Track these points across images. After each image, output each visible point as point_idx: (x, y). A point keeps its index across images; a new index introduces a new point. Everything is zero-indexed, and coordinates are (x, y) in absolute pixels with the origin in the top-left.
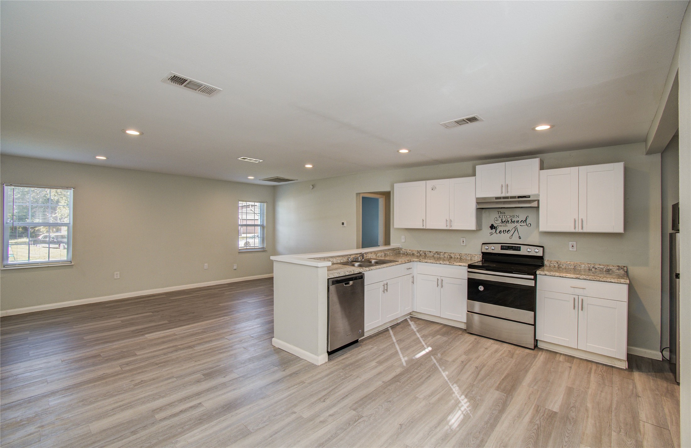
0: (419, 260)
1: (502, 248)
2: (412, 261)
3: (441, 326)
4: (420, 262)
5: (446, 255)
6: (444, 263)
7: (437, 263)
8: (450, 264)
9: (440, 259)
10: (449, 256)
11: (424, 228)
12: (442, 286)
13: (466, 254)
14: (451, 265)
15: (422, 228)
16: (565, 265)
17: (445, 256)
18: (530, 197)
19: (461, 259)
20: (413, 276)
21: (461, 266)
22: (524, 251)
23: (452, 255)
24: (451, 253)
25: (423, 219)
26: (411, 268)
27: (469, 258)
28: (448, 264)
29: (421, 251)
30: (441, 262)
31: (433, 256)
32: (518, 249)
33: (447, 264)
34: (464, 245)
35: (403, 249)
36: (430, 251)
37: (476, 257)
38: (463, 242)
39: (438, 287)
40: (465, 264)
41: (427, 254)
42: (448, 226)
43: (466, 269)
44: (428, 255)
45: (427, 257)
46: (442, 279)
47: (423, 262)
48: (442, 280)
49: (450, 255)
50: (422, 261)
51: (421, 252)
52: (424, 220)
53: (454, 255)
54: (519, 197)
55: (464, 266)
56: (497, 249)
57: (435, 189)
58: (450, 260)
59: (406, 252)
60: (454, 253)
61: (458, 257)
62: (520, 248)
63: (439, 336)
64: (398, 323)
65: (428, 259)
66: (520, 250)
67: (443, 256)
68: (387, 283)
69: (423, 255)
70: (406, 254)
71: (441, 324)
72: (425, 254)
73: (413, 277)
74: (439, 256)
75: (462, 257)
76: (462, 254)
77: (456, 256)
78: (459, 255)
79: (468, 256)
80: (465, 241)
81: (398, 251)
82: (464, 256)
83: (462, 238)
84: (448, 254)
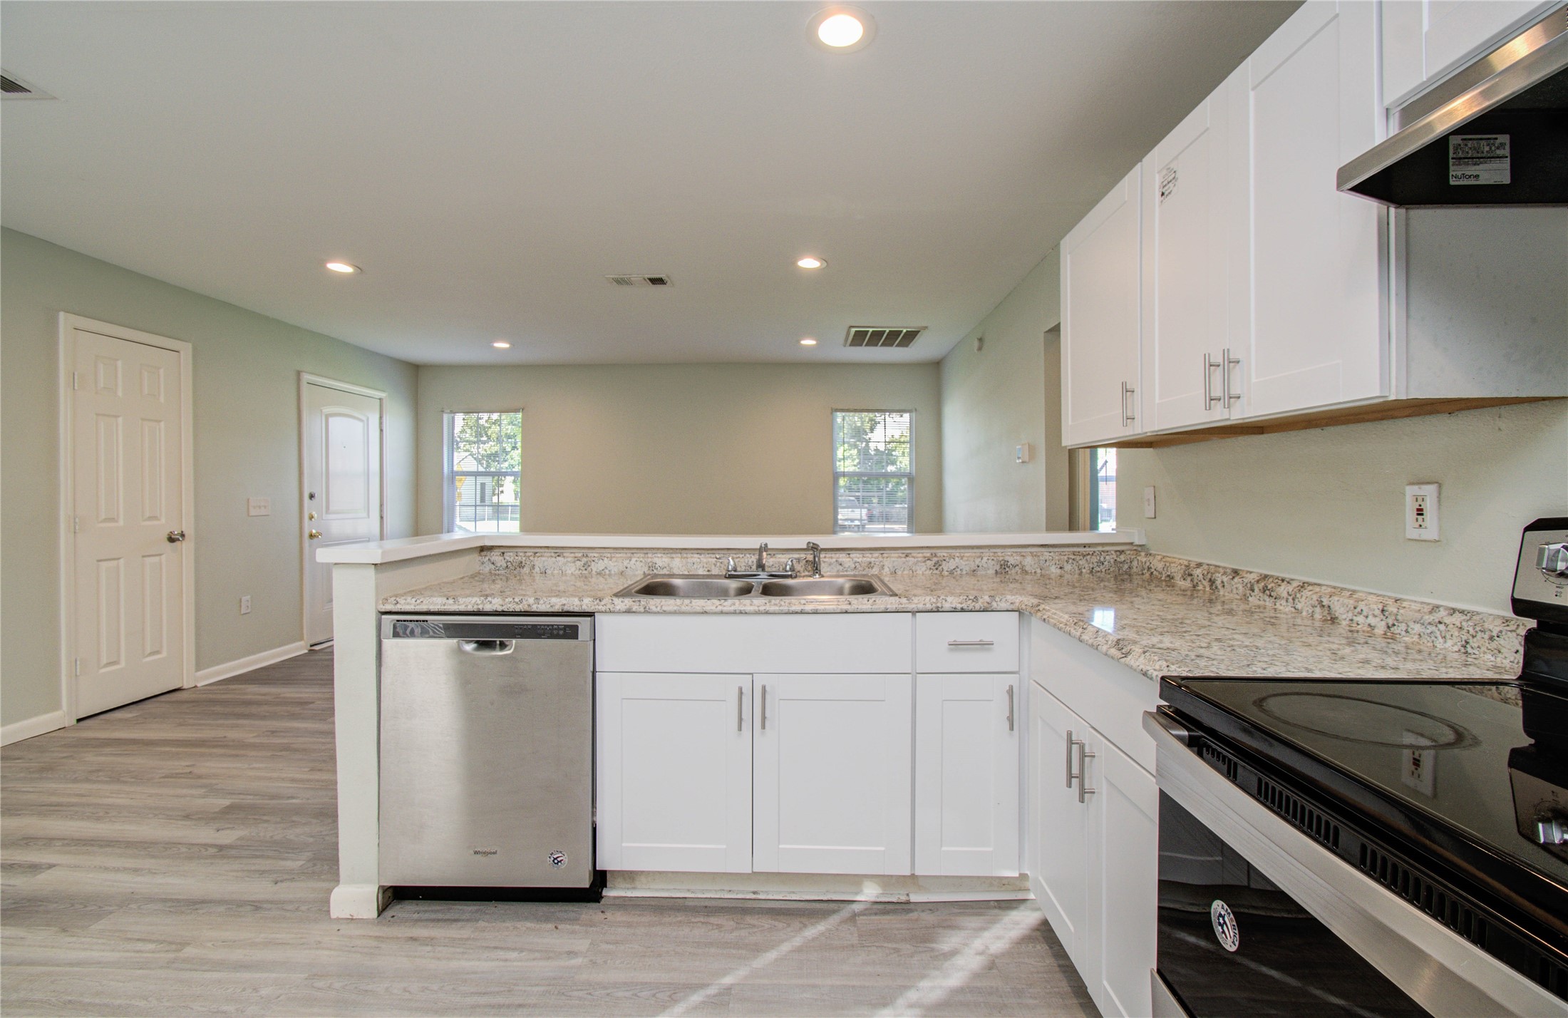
5: (1304, 603)
10: (1318, 612)
12: (1084, 791)
13: (1435, 608)
17: (1299, 606)
19: (1390, 637)
20: (1010, 688)
23: (1340, 607)
24: (1335, 592)
29: (1198, 566)
31: (1244, 601)
34: (1427, 532)
35: (1145, 551)
36: (1235, 571)
38: (1420, 512)
39: (1070, 787)
41: (1219, 582)
44: (1220, 592)
46: (1083, 746)
49: (1328, 601)
51: (1201, 571)
53: (1351, 602)
60: (1353, 593)
61: (1371, 620)
67: (1290, 608)
69: (1204, 591)
72: (1212, 582)
73: (1010, 693)
74: (1267, 602)
75: (1399, 630)
76: (1405, 604)
77: (1365, 613)
78: (1383, 611)
79: (1442, 627)
80: (1429, 507)
81: (1112, 561)
82: (1411, 625)
83: (1416, 487)
84: (1315, 598)
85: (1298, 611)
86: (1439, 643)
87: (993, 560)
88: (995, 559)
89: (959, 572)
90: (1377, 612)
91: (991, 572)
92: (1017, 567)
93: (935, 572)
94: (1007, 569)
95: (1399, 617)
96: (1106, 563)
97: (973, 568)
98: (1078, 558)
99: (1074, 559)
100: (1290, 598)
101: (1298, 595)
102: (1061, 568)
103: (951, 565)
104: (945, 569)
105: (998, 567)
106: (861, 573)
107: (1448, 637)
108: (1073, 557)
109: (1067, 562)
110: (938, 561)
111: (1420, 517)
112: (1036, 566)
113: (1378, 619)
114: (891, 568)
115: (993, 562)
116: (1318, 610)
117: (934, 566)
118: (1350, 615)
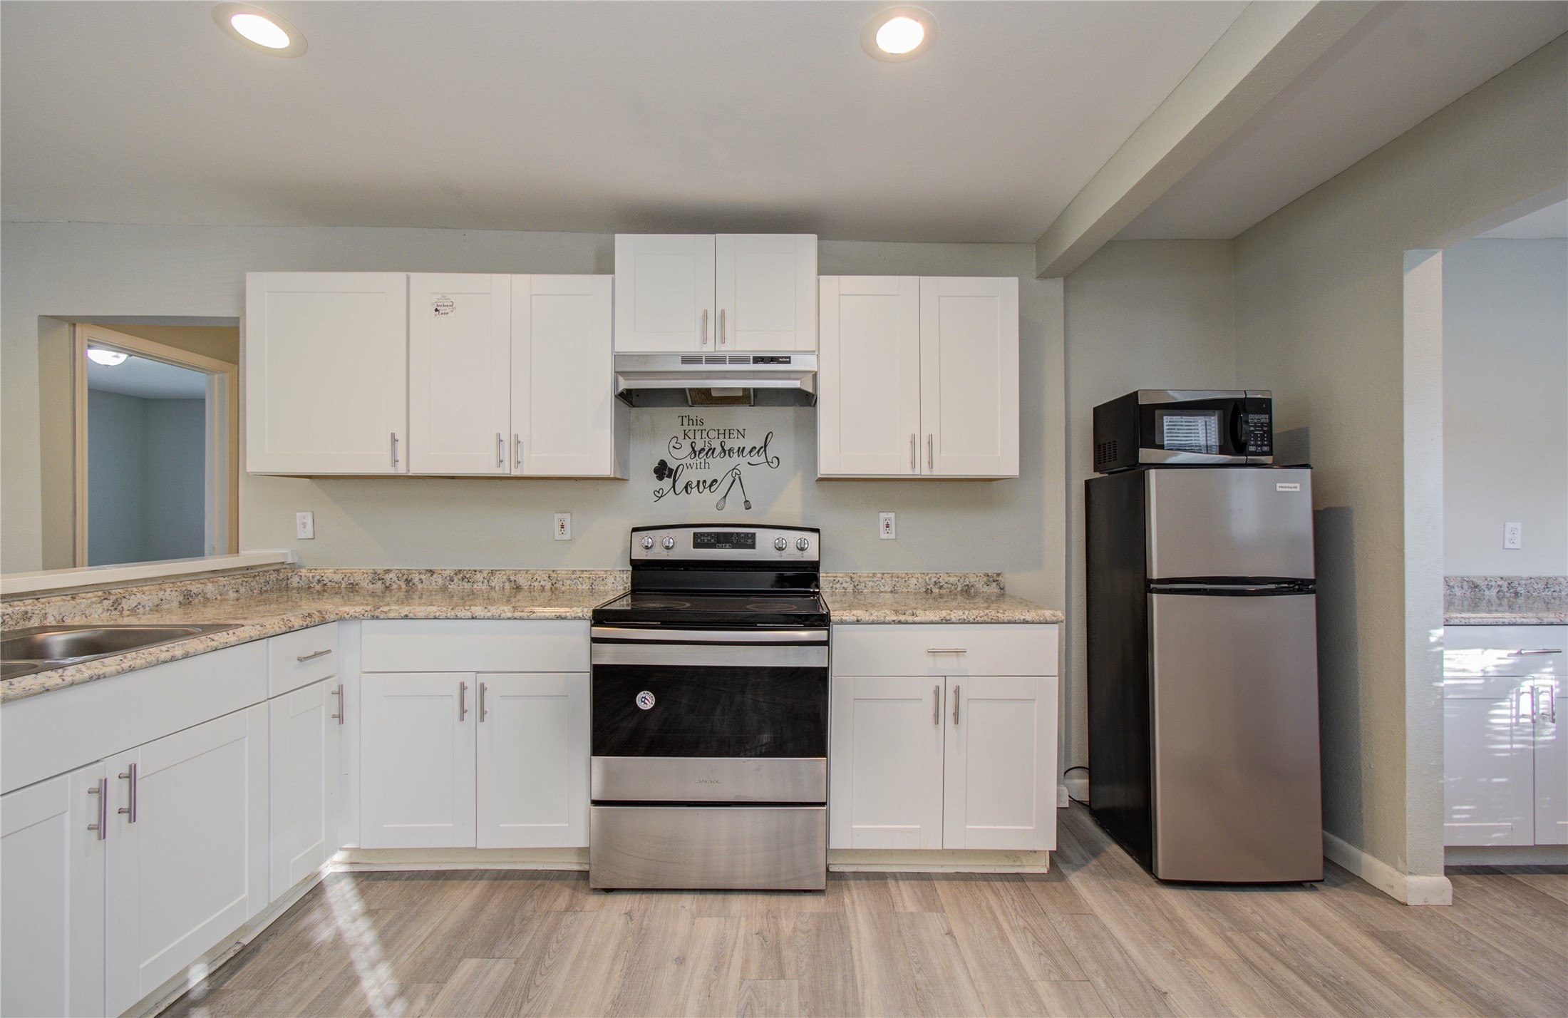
0: (368, 608)
1: (699, 542)
2: (333, 617)
3: (482, 885)
4: (378, 618)
5: (496, 582)
6: (489, 614)
7: (456, 618)
8: (518, 614)
9: (471, 597)
10: (507, 586)
11: (401, 470)
12: (483, 713)
13: (574, 572)
14: (521, 618)
15: (388, 469)
16: (871, 584)
17: (493, 584)
18: (789, 362)
19: (554, 589)
20: (341, 687)
21: (565, 618)
22: (766, 547)
23: (521, 580)
24: (516, 572)
25: (393, 435)
26: (329, 651)
27: (586, 587)
28: (509, 615)
29: (388, 571)
30: (478, 610)
31: (444, 589)
32: (749, 542)
33: (503, 615)
34: (567, 536)
35: (301, 567)
36: (431, 571)
37: (611, 579)
38: (562, 526)
39: (462, 719)
40: (579, 610)
41: (416, 580)
42: (507, 464)
43: (582, 631)
44: (420, 586)
45: (416, 597)
46: (482, 685)
47: (392, 615)
48: (483, 688)
49: (512, 578)
50: (386, 613)
51: (391, 575)
52: (401, 436)
53: (530, 576)
54: (758, 360)
55: (575, 618)
56: (682, 547)
57: (448, 310)
58: (513, 599)
59: (319, 581)
60: (527, 571)
61: (543, 583)
62: (754, 538)
63: (470, 965)
64: (245, 947)
65: (423, 601)
66: (753, 546)
67: (485, 587)
68: (133, 768)
69: (400, 588)
70: (318, 587)
71: (479, 875)
72: (408, 581)
73: (340, 692)
74: (467, 586)
75: (559, 585)
76: (558, 572)
77: (538, 580)
78: (549, 577)
79: (581, 579)
80: (567, 525)
81: (275, 579)
82: (565, 581)
83: (559, 514)
84: (505, 577)
85: (492, 588)
86: (580, 587)
87: (176, 591)
88: (179, 590)
89: (141, 609)
90: (546, 578)
91: (175, 604)
92: (200, 596)
93: (114, 612)
94: (191, 599)
95: (559, 579)
96: (270, 582)
97: (157, 602)
98: (250, 580)
99: (247, 582)
100: (486, 581)
101: (492, 578)
102: (237, 591)
103: (133, 602)
104: (126, 607)
105: (181, 598)
106: (12, 628)
107: (584, 583)
108: (246, 580)
109: (242, 585)
110: (117, 599)
111: (562, 529)
112: (217, 592)
113: (547, 582)
114: (57, 616)
115: (177, 593)
116: (507, 584)
117: (112, 606)
118: (529, 583)
